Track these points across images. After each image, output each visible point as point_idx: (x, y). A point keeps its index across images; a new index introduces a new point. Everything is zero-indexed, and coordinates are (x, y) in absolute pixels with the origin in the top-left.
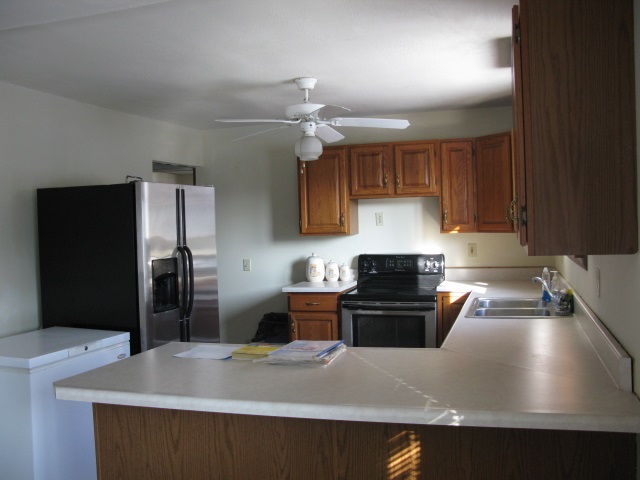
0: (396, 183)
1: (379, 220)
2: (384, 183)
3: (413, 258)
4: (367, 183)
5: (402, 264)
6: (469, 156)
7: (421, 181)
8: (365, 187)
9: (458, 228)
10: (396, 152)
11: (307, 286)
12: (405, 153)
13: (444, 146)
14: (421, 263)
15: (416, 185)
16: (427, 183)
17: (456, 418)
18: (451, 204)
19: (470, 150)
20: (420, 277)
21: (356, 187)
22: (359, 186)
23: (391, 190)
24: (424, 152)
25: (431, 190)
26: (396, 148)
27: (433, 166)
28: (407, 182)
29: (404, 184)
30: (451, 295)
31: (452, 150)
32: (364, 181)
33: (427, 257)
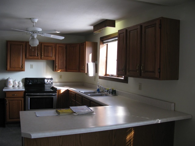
0: (41, 55)
1: (32, 67)
2: (38, 55)
3: (43, 79)
4: (32, 55)
5: (40, 81)
6: (64, 49)
7: (49, 55)
8: (31, 56)
9: (60, 70)
10: (42, 45)
11: (7, 89)
12: (45, 46)
13: (57, 45)
14: (46, 81)
15: (48, 56)
16: (51, 56)
17: (159, 121)
18: (58, 63)
19: (65, 47)
20: (45, 85)
21: (28, 55)
22: (29, 55)
23: (40, 58)
24: (51, 46)
25: (52, 58)
26: (42, 44)
27: (53, 51)
28: (45, 55)
29: (44, 56)
30: (61, 90)
31: (59, 47)
32: (31, 54)
33: (48, 79)
